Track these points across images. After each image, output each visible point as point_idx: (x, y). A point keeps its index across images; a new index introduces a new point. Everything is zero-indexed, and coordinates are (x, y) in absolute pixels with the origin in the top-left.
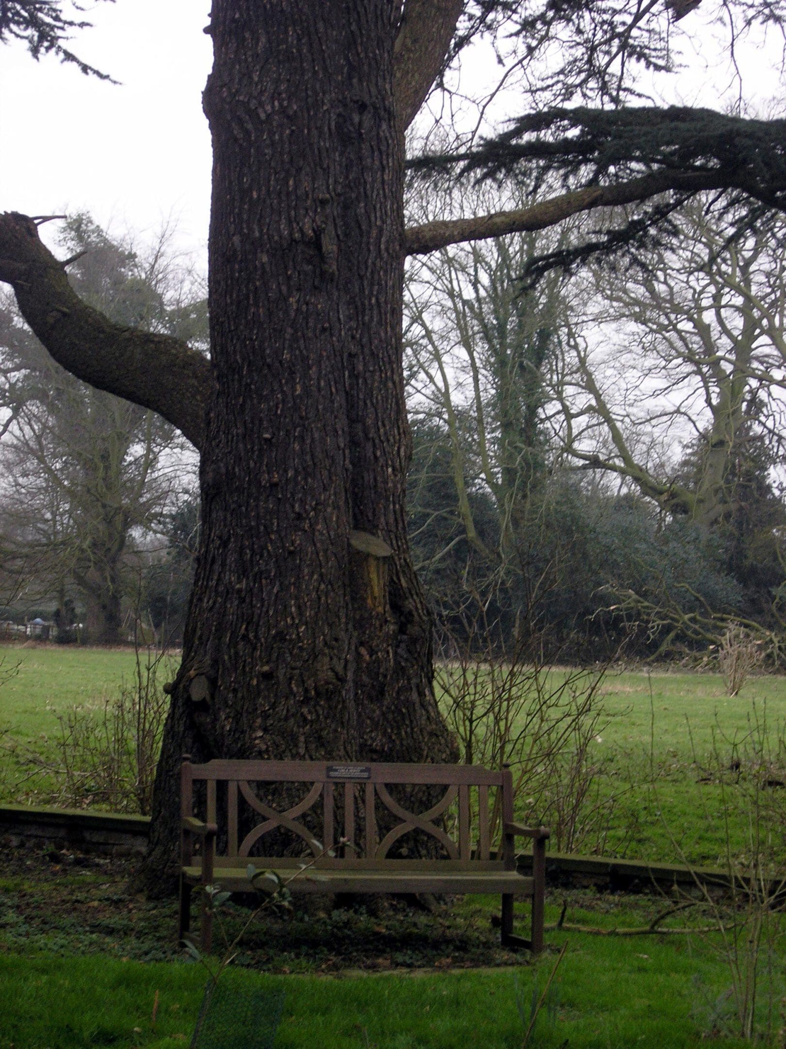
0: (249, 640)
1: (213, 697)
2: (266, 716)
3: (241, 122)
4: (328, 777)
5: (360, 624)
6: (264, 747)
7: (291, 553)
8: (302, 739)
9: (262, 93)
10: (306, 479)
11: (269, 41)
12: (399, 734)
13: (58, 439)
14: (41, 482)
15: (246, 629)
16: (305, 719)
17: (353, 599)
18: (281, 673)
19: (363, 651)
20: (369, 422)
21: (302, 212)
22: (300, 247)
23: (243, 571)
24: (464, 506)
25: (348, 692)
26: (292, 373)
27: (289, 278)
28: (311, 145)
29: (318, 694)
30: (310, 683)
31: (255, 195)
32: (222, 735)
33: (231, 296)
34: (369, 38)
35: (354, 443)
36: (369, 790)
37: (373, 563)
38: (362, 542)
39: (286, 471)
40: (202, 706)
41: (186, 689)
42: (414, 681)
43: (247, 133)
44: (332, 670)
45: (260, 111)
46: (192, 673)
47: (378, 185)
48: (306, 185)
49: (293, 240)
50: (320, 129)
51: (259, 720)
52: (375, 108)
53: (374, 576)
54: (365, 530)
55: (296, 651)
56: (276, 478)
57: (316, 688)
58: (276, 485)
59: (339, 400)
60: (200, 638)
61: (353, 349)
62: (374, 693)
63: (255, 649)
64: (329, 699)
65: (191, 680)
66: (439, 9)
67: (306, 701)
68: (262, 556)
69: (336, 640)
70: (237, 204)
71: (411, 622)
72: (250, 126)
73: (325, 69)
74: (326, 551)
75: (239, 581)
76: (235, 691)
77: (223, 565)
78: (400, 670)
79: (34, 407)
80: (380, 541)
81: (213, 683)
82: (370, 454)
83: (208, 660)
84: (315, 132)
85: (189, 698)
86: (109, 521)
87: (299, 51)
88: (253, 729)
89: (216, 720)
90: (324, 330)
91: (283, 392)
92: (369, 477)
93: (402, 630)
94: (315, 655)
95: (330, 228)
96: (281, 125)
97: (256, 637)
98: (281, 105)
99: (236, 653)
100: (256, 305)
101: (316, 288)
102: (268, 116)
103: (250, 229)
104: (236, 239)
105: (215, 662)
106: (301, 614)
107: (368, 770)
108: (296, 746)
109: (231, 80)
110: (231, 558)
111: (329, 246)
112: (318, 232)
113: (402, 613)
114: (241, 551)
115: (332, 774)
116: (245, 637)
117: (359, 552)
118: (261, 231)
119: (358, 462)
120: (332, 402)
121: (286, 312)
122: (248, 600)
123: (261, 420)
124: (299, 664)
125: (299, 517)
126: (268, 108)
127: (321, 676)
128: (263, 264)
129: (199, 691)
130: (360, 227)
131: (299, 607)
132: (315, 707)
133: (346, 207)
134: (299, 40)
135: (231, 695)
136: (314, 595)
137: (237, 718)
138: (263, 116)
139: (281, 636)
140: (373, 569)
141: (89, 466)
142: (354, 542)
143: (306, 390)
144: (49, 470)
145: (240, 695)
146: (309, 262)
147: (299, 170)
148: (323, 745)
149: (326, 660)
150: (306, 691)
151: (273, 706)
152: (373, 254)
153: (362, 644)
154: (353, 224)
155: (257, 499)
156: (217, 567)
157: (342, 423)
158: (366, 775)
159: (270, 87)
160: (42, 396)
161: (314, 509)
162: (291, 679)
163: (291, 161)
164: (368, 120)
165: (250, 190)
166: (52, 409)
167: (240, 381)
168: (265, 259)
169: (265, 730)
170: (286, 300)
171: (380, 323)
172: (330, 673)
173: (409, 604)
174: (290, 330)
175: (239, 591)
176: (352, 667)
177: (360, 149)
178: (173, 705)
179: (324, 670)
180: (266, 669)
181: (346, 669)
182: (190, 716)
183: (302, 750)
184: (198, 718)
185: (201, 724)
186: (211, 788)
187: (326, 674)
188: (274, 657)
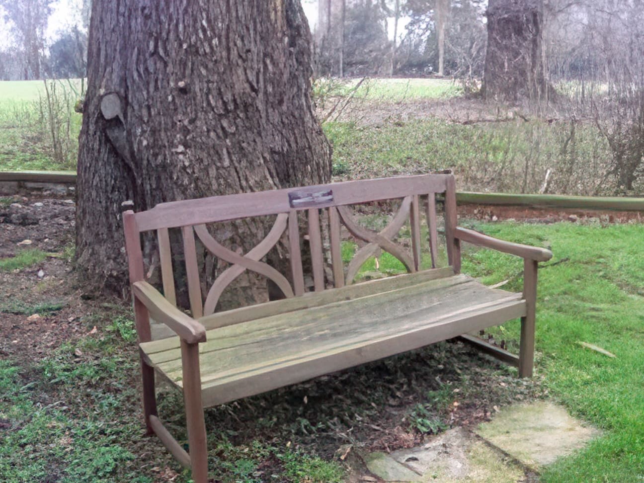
0: (159, 57)
1: (125, 114)
2: (186, 131)
4: (292, 206)
5: (265, 38)
16: (226, 132)
17: (260, 12)
18: (197, 87)
19: (268, 61)
29: (236, 106)
30: (228, 97)
32: (141, 150)
36: (333, 214)
40: (116, 122)
41: (98, 107)
44: (248, 81)
46: (102, 91)
51: (179, 136)
55: (210, 64)
57: (235, 101)
63: (166, 64)
64: (246, 110)
65: (101, 98)
67: (226, 113)
69: (248, 51)
76: (149, 108)
81: (125, 102)
83: (116, 79)
85: (101, 116)
88: (172, 145)
89: (130, 135)
94: (230, 66)
97: (167, 52)
99: (146, 70)
105: (124, 80)
106: (212, 28)
107: (330, 193)
108: (220, 159)
113: (292, 27)
115: (294, 201)
116: (155, 52)
127: (238, 87)
129: (111, 107)
132: (235, 119)
135: (144, 112)
137: (155, 133)
139: (194, 50)
145: (155, 111)
148: (245, 155)
149: (240, 71)
150: (225, 104)
151: (192, 121)
158: (328, 198)
162: (208, 92)
169: (186, 146)
172: (246, 84)
176: (262, 78)
178: (86, 123)
179: (239, 82)
180: (181, 84)
181: (258, 82)
182: (104, 131)
183: (227, 163)
184: (114, 134)
185: (117, 139)
186: (163, 241)
187: (241, 86)
188: (188, 72)
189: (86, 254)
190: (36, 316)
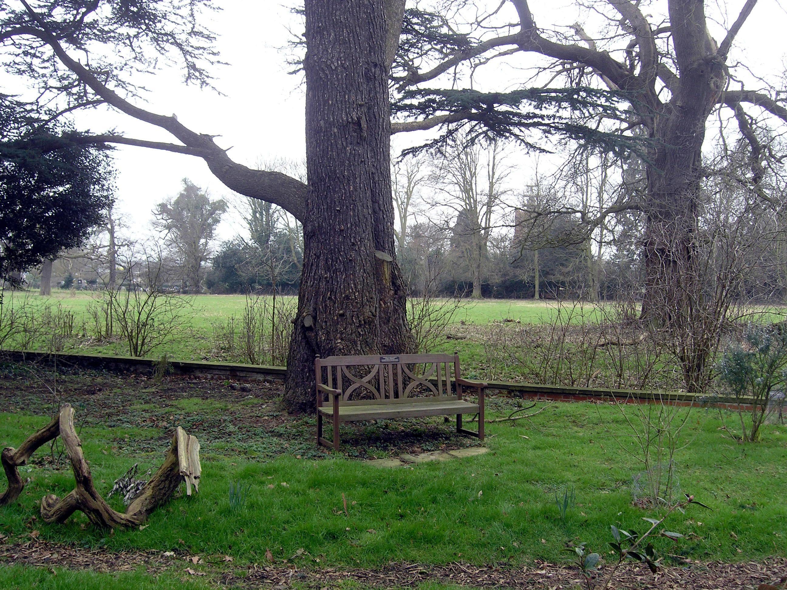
0: (332, 299)
1: (315, 325)
2: (342, 333)
3: (323, 70)
4: (382, 362)
5: (380, 292)
6: (342, 347)
7: (350, 260)
8: (359, 343)
9: (332, 58)
10: (355, 227)
11: (335, 35)
12: (396, 338)
13: (181, 238)
14: (177, 250)
15: (330, 295)
16: (360, 334)
17: (378, 280)
18: (348, 314)
19: (382, 303)
20: (381, 202)
21: (352, 110)
22: (351, 125)
23: (328, 269)
24: (294, 254)
25: (377, 322)
26: (349, 180)
27: (346, 139)
28: (355, 80)
29: (365, 323)
30: (361, 318)
31: (330, 102)
32: (321, 342)
33: (319, 147)
34: (378, 36)
35: (374, 212)
36: (399, 367)
37: (385, 264)
38: (380, 255)
39: (347, 224)
40: (310, 329)
41: (302, 321)
42: (401, 315)
43: (326, 75)
44: (370, 311)
45: (332, 65)
46: (304, 314)
47: (382, 100)
48: (353, 98)
49: (348, 122)
50: (358, 73)
51: (339, 335)
52: (381, 66)
53: (386, 270)
54: (379, 250)
55: (354, 304)
56: (343, 227)
57: (364, 320)
58: (343, 230)
59: (369, 193)
60: (307, 299)
61: (374, 171)
62: (386, 321)
63: (335, 303)
64: (369, 325)
65: (304, 318)
66: (393, 35)
67: (360, 326)
68: (337, 262)
69: (372, 298)
70: (322, 106)
71: (399, 289)
72: (327, 72)
73: (360, 48)
74: (365, 259)
75: (326, 273)
76: (326, 322)
77: (317, 266)
78: (395, 311)
79: (174, 229)
80: (387, 254)
81: (315, 318)
82: (381, 217)
83: (311, 308)
84: (356, 75)
85: (304, 326)
86: (196, 260)
87: (349, 39)
88: (335, 339)
89: (317, 335)
90: (362, 161)
91: (344, 189)
92: (381, 227)
93: (396, 293)
94: (363, 306)
95: (364, 117)
96: (342, 72)
97: (335, 298)
98: (341, 63)
99: (326, 305)
100: (332, 151)
101: (358, 143)
102: (336, 67)
103: (329, 118)
104: (322, 122)
105: (315, 309)
106: (356, 288)
107: (398, 358)
108: (357, 347)
109: (319, 52)
110: (322, 263)
111: (364, 125)
112: (359, 119)
113: (396, 286)
114: (327, 261)
115: (383, 360)
116: (329, 298)
117: (380, 260)
118: (334, 119)
119: (377, 220)
120: (366, 193)
121: (345, 154)
122: (330, 282)
123: (335, 203)
124: (356, 310)
125: (353, 244)
126: (336, 64)
127: (366, 314)
128: (335, 133)
129: (308, 322)
130: (375, 118)
131: (355, 284)
132: (364, 328)
133: (369, 109)
134: (348, 35)
135: (324, 324)
136: (361, 279)
137: (328, 333)
138: (333, 68)
139: (347, 297)
140: (385, 267)
141: (190, 245)
142: (377, 255)
143: (355, 189)
144: (179, 246)
145: (328, 324)
146: (355, 132)
147: (350, 91)
149: (368, 307)
150: (360, 321)
151: (345, 329)
152: (381, 130)
153: (381, 300)
154: (372, 116)
155: (334, 237)
156: (314, 268)
157: (370, 203)
158: (397, 360)
159: (336, 55)
160: (176, 227)
161: (360, 241)
162: (353, 316)
163: (346, 88)
164: (378, 72)
165: (328, 100)
166: (179, 230)
167: (324, 185)
168: (336, 130)
169: (342, 339)
170: (345, 148)
171: (384, 160)
172: (370, 313)
173: (399, 282)
174: (347, 162)
175: (326, 278)
176: (378, 310)
177: (375, 83)
178: (296, 328)
179: (367, 312)
180: (341, 312)
181: (376, 311)
182: (304, 333)
183: (359, 348)
184: (308, 334)
185: (309, 336)
186: (329, 370)
187: (368, 314)
188: (344, 307)
189: (291, 392)
190: (266, 418)
